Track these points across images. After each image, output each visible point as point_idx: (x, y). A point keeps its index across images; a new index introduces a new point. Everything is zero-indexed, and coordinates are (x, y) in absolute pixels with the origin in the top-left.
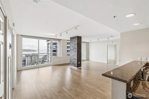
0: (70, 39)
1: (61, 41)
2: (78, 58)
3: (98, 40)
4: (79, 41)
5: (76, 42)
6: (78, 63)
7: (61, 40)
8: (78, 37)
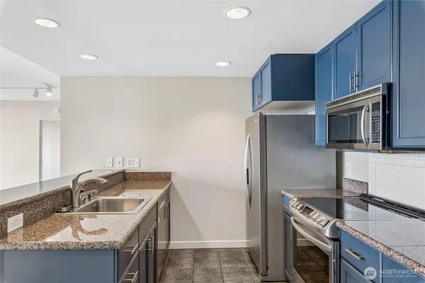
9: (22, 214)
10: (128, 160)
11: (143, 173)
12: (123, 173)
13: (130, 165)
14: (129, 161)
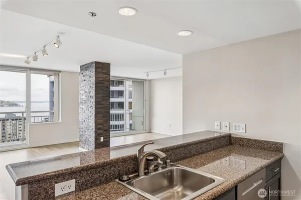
0: (81, 70)
1: (60, 74)
2: (99, 126)
3: (165, 74)
4: (101, 75)
5: (93, 80)
6: (97, 139)
7: (60, 72)
8: (96, 63)
9: (74, 180)
10: (234, 124)
11: (249, 140)
12: (229, 136)
13: (235, 129)
14: (235, 126)
